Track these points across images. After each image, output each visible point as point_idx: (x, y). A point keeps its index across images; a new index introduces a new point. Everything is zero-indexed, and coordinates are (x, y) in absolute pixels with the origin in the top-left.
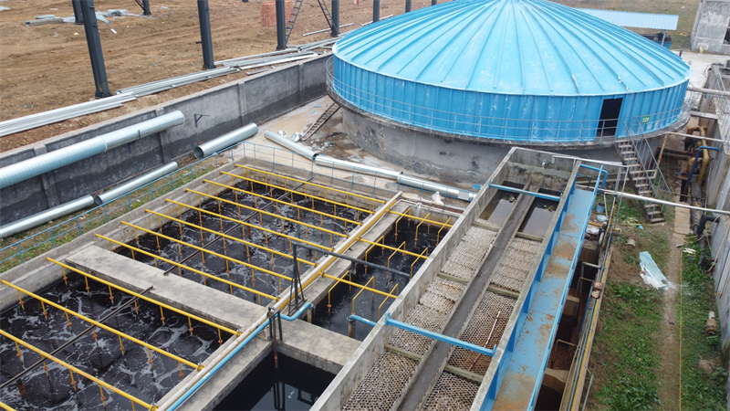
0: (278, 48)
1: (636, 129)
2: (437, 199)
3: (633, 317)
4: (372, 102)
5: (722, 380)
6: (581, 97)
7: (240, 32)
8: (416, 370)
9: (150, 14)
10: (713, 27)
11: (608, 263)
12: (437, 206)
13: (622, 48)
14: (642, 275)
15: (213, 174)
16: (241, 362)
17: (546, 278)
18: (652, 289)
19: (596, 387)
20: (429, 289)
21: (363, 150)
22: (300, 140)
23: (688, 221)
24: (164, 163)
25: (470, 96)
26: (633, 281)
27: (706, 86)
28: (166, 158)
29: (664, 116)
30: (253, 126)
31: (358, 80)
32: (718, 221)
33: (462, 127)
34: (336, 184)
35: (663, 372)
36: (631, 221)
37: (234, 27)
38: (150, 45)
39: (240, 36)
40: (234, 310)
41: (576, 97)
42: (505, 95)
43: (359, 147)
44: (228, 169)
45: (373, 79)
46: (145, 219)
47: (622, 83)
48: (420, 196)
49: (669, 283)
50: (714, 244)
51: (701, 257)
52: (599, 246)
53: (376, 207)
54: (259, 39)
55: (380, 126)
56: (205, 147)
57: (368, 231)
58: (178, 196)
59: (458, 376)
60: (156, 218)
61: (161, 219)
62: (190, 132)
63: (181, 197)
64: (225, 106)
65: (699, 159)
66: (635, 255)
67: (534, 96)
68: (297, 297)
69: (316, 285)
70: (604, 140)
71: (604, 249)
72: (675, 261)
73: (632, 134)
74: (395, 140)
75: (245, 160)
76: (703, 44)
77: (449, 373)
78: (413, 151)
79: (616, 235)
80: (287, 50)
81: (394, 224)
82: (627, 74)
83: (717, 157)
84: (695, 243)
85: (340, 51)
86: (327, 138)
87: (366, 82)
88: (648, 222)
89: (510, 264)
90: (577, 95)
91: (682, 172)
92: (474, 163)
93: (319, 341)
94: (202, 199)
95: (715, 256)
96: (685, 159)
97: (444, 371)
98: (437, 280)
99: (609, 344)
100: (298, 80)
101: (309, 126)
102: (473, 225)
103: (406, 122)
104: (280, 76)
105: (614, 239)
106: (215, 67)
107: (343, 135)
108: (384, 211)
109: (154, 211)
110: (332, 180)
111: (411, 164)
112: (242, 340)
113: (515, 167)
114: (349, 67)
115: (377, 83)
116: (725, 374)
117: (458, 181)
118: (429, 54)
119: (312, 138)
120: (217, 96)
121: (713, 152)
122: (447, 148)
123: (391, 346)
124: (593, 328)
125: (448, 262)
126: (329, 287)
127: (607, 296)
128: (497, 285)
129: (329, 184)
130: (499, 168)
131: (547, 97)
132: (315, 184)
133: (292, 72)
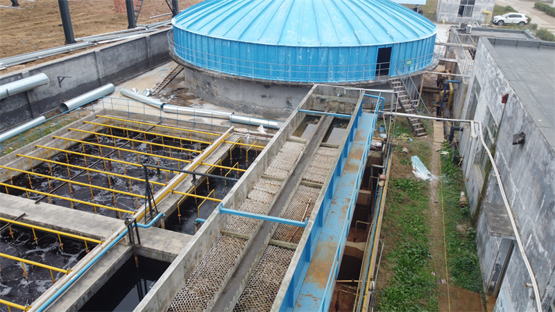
0: (129, 28)
1: (403, 70)
2: (262, 131)
3: (409, 201)
4: (206, 59)
5: (472, 236)
6: (362, 47)
7: (97, 17)
8: (246, 245)
9: (18, 5)
10: (450, 5)
11: (389, 165)
12: (261, 135)
13: (389, 12)
14: (414, 172)
15: (77, 123)
16: (105, 264)
17: (345, 174)
18: (421, 181)
19: (386, 252)
20: (255, 187)
21: (202, 100)
22: (150, 95)
23: (443, 133)
24: (33, 117)
25: (281, 50)
26: (408, 177)
27: (449, 41)
28: (35, 113)
29: (421, 60)
30: (110, 86)
31: (194, 44)
32: (462, 130)
33: (277, 74)
34: (181, 125)
35: (433, 236)
36: (404, 136)
37: (92, 14)
38: (18, 28)
39: (97, 20)
40: (99, 225)
41: (359, 47)
42: (307, 47)
43: (199, 98)
44: (90, 119)
45: (205, 42)
46: (17, 162)
47: (391, 36)
48: (248, 129)
49: (433, 176)
50: (461, 147)
51: (453, 156)
52: (383, 154)
53: (214, 140)
54: (113, 21)
55: (213, 78)
56: (69, 104)
57: (208, 157)
58: (47, 142)
59: (280, 247)
60: (28, 161)
61: (33, 162)
62: (55, 91)
63: (49, 143)
64: (85, 70)
65: (447, 91)
66: (408, 159)
67: (328, 47)
68: (151, 211)
69: (167, 200)
70: (381, 78)
71: (386, 157)
72: (435, 161)
73: (400, 74)
74: (226, 89)
75: (105, 112)
76: (445, 17)
77: (273, 245)
78: (241, 96)
79: (394, 146)
80: (136, 28)
81: (229, 151)
82: (393, 30)
83: (459, 88)
84: (448, 148)
85: (177, 22)
86: (172, 92)
87: (200, 44)
88: (415, 136)
89: (317, 165)
90: (359, 45)
91: (436, 101)
92: (288, 102)
93: (171, 242)
94: (69, 144)
95: (462, 154)
96: (438, 93)
97: (269, 244)
98: (262, 180)
99: (394, 220)
100: (146, 48)
101: (157, 84)
102: (288, 140)
103: (233, 74)
104: (130, 45)
105: (392, 149)
106: (75, 42)
107: (185, 90)
108: (220, 142)
109: (26, 155)
110: (178, 122)
111: (240, 106)
112: (105, 247)
113: (317, 98)
114: (185, 34)
115: (208, 44)
116: (474, 232)
117: (277, 117)
118: (248, 20)
119: (160, 93)
120: (77, 62)
121: (456, 84)
122: (267, 92)
123: (226, 231)
124: (382, 210)
125: (269, 167)
126: (178, 201)
127: (391, 188)
128: (308, 181)
129: (175, 126)
130: (305, 99)
131: (338, 47)
132: (164, 126)
133: (141, 43)
